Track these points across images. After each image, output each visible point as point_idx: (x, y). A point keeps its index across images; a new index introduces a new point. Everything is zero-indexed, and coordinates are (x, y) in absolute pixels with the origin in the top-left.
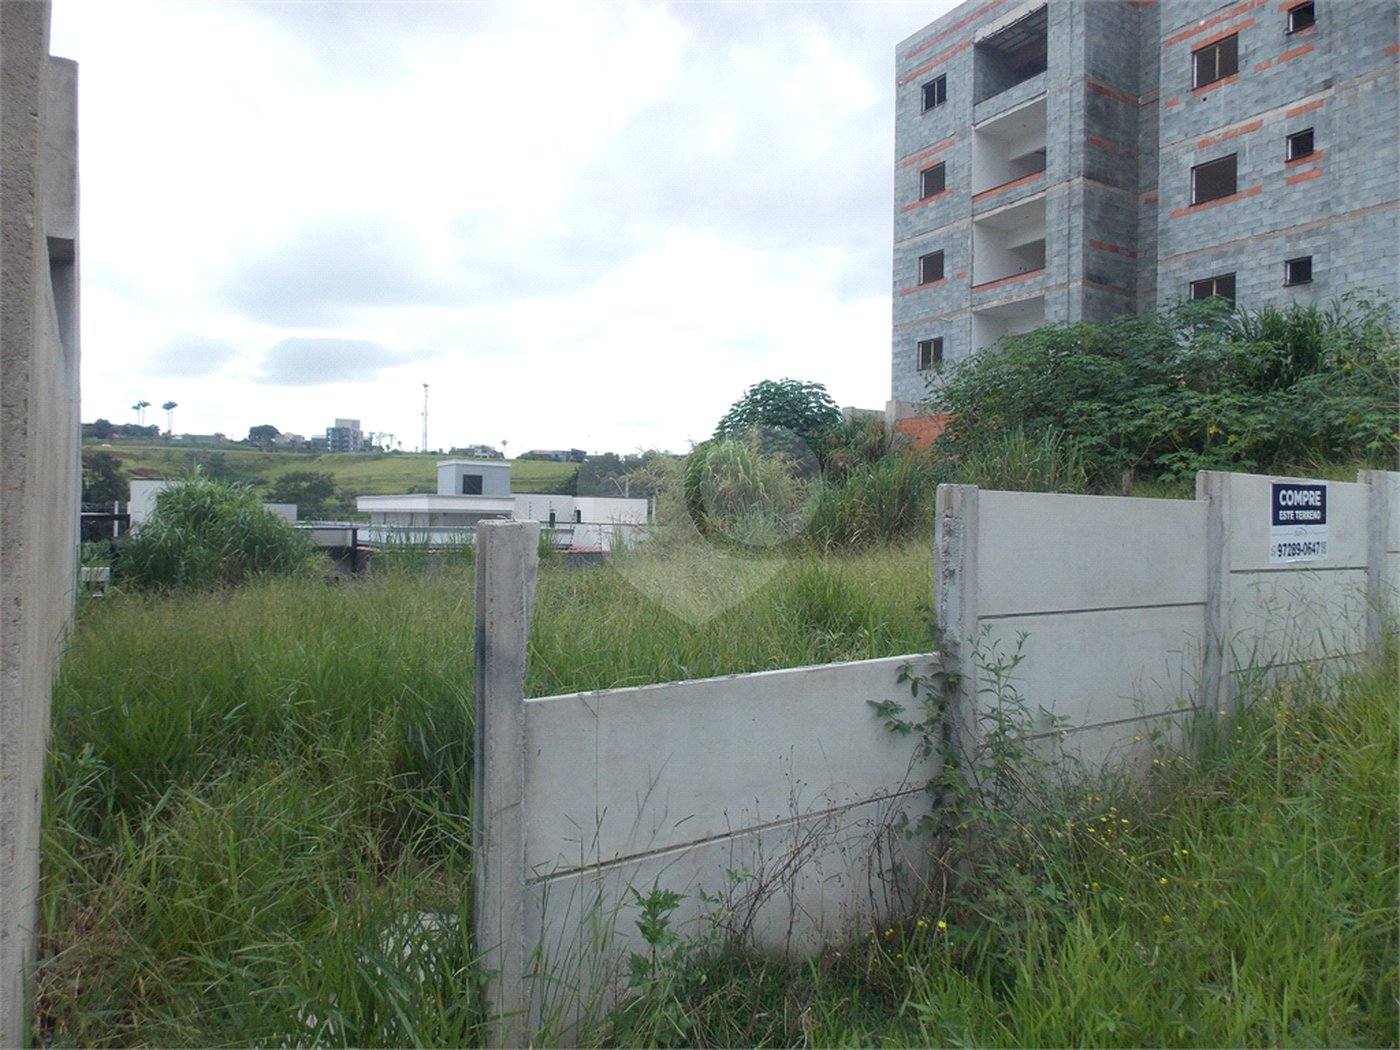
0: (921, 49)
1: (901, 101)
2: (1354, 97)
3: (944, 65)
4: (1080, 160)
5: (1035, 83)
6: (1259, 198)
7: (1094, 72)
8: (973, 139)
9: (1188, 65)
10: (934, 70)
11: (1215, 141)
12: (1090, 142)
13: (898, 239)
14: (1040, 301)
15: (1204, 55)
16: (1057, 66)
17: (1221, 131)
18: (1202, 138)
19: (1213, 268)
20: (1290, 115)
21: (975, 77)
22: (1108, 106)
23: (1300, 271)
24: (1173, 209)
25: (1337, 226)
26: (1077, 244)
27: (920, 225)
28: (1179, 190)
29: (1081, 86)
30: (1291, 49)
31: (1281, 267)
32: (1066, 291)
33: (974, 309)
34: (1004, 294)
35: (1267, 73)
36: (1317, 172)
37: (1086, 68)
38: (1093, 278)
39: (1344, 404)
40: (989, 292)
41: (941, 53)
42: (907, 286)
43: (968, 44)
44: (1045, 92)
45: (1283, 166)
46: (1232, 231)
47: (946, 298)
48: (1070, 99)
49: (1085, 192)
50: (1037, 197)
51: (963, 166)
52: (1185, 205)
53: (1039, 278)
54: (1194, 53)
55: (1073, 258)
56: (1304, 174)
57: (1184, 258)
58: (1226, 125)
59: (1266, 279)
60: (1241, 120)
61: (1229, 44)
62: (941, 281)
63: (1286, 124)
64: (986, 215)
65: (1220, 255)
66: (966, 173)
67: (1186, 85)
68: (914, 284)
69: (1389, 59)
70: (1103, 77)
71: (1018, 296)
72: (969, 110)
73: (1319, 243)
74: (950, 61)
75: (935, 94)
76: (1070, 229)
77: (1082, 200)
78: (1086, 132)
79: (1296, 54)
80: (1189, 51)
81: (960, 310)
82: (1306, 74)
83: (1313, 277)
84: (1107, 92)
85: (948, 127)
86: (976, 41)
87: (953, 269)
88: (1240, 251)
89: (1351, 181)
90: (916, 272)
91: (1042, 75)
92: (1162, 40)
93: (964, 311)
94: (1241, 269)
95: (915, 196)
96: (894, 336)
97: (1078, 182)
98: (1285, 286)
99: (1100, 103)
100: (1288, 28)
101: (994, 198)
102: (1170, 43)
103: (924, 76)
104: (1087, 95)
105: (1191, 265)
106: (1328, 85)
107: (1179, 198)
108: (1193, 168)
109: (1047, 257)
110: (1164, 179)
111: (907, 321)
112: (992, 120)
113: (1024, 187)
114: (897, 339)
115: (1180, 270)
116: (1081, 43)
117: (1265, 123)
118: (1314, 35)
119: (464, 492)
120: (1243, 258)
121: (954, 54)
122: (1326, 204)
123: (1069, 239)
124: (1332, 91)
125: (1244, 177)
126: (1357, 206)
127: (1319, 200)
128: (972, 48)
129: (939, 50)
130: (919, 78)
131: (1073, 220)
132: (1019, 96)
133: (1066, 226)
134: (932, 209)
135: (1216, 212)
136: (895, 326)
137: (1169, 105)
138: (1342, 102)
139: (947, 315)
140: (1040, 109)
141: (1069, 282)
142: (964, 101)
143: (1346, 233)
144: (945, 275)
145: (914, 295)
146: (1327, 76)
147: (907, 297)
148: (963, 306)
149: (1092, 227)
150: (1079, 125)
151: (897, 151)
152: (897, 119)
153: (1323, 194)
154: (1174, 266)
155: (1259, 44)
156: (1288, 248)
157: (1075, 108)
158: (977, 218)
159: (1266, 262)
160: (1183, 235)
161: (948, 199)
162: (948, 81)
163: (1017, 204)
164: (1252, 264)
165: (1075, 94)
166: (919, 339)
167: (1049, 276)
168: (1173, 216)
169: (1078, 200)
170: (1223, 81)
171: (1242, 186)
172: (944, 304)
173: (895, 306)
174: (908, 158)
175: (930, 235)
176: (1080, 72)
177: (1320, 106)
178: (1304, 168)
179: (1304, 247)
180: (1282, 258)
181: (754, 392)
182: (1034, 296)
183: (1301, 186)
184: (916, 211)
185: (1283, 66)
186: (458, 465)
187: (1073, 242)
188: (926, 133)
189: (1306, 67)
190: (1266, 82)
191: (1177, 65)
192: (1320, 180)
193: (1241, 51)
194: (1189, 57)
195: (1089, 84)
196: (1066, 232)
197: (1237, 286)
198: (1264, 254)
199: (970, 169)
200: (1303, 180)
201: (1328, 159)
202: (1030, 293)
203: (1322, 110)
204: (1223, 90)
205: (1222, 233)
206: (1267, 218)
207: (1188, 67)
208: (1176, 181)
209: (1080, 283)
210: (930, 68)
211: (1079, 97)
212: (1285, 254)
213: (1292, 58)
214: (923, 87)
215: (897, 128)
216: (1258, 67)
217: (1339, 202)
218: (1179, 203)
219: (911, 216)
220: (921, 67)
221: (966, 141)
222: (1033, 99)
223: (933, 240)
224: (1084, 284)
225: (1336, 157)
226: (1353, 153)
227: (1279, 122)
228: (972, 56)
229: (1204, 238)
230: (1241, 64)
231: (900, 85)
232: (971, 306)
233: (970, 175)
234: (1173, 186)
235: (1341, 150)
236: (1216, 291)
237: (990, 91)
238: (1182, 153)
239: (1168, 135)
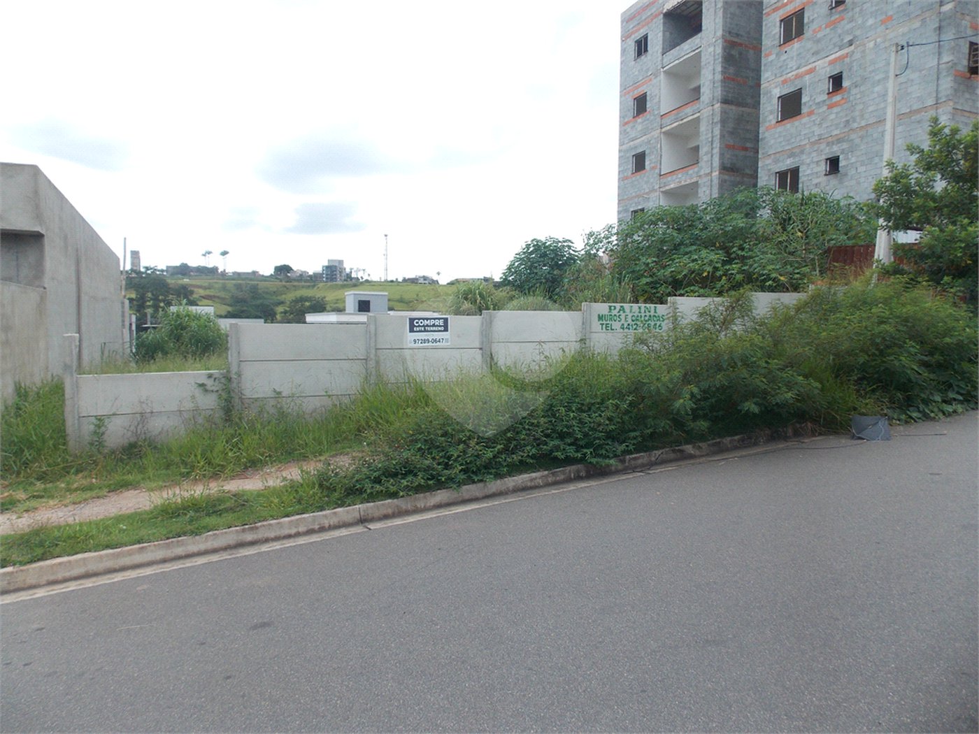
0: (634, 17)
1: (623, 51)
2: (864, 51)
3: (646, 28)
4: (719, 93)
5: (695, 41)
6: (813, 117)
7: (730, 33)
8: (662, 76)
9: (777, 30)
10: (642, 31)
11: (790, 80)
12: (726, 79)
13: (621, 144)
14: (695, 185)
15: (786, 22)
16: (707, 29)
17: (794, 73)
18: (782, 79)
19: (787, 164)
20: (831, 63)
21: (664, 35)
22: (740, 54)
23: (834, 164)
24: (767, 124)
25: (853, 136)
26: (716, 148)
27: (633, 134)
28: (771, 113)
29: (720, 41)
30: (833, 18)
31: (823, 163)
32: (710, 178)
33: (661, 189)
34: (678, 180)
35: (820, 35)
36: (843, 101)
37: (723, 30)
38: (724, 169)
40: (669, 179)
41: (645, 19)
42: (626, 174)
43: (659, 15)
44: (701, 47)
45: (826, 97)
46: (798, 139)
47: (647, 182)
48: (714, 51)
49: (721, 112)
50: (695, 116)
51: (656, 96)
52: (774, 122)
53: (696, 170)
54: (781, 21)
55: (714, 156)
56: (836, 103)
57: (772, 156)
58: (796, 69)
59: (815, 170)
60: (806, 66)
61: (799, 15)
62: (644, 172)
63: (828, 69)
64: (668, 128)
65: (792, 155)
66: (657, 100)
67: (777, 42)
68: (630, 173)
69: (883, 27)
70: (738, 35)
71: (685, 181)
72: (660, 58)
73: (844, 147)
74: (650, 25)
75: (642, 47)
76: (713, 137)
77: (719, 118)
78: (723, 73)
79: (834, 23)
80: (778, 20)
81: (653, 190)
82: (840, 36)
83: (840, 169)
84: (741, 45)
85: (648, 69)
86: (665, 11)
87: (650, 164)
88: (802, 152)
89: (861, 107)
90: (630, 166)
91: (699, 35)
92: (764, 12)
93: (656, 191)
94: (803, 164)
95: (630, 115)
96: (618, 207)
97: (717, 106)
98: (826, 175)
99: (733, 52)
100: (831, 5)
101: (672, 116)
102: (768, 14)
103: (636, 34)
104: (724, 49)
105: (776, 161)
106: (851, 43)
107: (771, 117)
108: (779, 98)
109: (700, 156)
110: (763, 104)
111: (626, 197)
112: (672, 65)
113: (689, 110)
114: (621, 209)
115: (769, 164)
116: (720, 14)
117: (817, 68)
118: (845, 10)
119: (359, 311)
120: (804, 157)
121: (652, 20)
122: (848, 121)
123: (712, 144)
124: (852, 47)
125: (805, 103)
126: (863, 123)
127: (844, 119)
128: (662, 16)
129: (644, 18)
130: (633, 37)
131: (714, 131)
132: (687, 48)
133: (710, 135)
134: (640, 123)
135: (791, 126)
136: (619, 201)
137: (767, 55)
138: (857, 56)
139: (647, 193)
140: (698, 57)
141: (712, 172)
142: (657, 52)
143: (857, 141)
144: (646, 167)
145: (630, 180)
146: (850, 38)
147: (626, 181)
148: (655, 188)
149: (727, 135)
150: (719, 69)
151: (621, 85)
152: (621, 63)
153: (846, 115)
154: (768, 162)
155: (816, 15)
156: (827, 150)
157: (717, 57)
158: (663, 130)
159: (815, 160)
160: (772, 142)
161: (648, 117)
162: (649, 38)
163: (685, 120)
164: (808, 161)
165: (717, 48)
166: (632, 209)
167: (701, 168)
168: (768, 129)
169: (717, 118)
170: (796, 40)
171: (805, 110)
172: (645, 186)
173: (619, 187)
174: (627, 90)
175: (638, 141)
176: (720, 33)
177: (847, 57)
178: (837, 98)
179: (835, 150)
180: (824, 157)
181: (528, 246)
182: (693, 181)
183: (835, 110)
184: (631, 124)
185: (828, 29)
186: (355, 294)
187: (714, 146)
188: (637, 73)
189: (839, 31)
190: (818, 41)
191: (772, 28)
192: (845, 106)
193: (806, 21)
194: (778, 24)
195: (726, 41)
196: (710, 140)
197: (800, 175)
198: (814, 154)
199: (660, 97)
200: (836, 106)
201: (849, 93)
202: (691, 179)
203: (847, 60)
204: (796, 45)
205: (793, 140)
206: (818, 131)
208: (769, 108)
209: (717, 173)
210: (639, 29)
211: (719, 50)
212: (825, 154)
213: (833, 25)
214: (636, 42)
215: (621, 69)
216: (814, 31)
217: (854, 121)
218: (770, 121)
219: (628, 128)
220: (634, 29)
221: (658, 79)
222: (694, 51)
223: (640, 145)
224: (720, 173)
225: (854, 91)
226: (862, 88)
227: (824, 68)
228: (662, 21)
229: (783, 144)
230: (806, 28)
231: (623, 41)
232: (660, 188)
233: (659, 102)
234: (769, 109)
235: (856, 86)
236: (789, 178)
237: (671, 44)
238: (773, 88)
239: (766, 75)
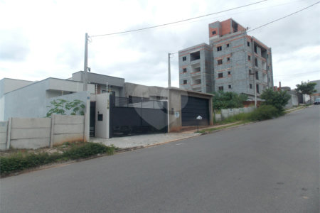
0: (182, 52)
1: (179, 59)
3: (186, 55)
4: (205, 71)
6: (225, 78)
7: (206, 60)
8: (190, 66)
11: (220, 71)
13: (180, 78)
14: (200, 88)
16: (201, 59)
19: (221, 85)
21: (190, 58)
23: (230, 87)
25: (233, 82)
26: (205, 81)
27: (183, 76)
30: (227, 62)
31: (228, 86)
33: (191, 88)
34: (195, 87)
38: (207, 85)
39: (234, 103)
40: (193, 86)
44: (200, 62)
45: (227, 75)
47: (187, 86)
48: (203, 63)
50: (199, 74)
51: (189, 69)
52: (217, 78)
53: (200, 85)
55: (204, 83)
58: (221, 69)
59: (226, 87)
60: (223, 69)
61: (221, 60)
67: (217, 64)
68: (183, 83)
71: (197, 87)
73: (231, 84)
75: (184, 59)
77: (205, 75)
78: (205, 67)
80: (217, 60)
84: (208, 62)
85: (187, 64)
86: (190, 53)
88: (224, 84)
89: (234, 77)
91: (199, 59)
92: (214, 58)
94: (224, 86)
95: (182, 72)
97: (205, 73)
98: (228, 88)
99: (207, 64)
100: (227, 60)
101: (194, 74)
103: (183, 56)
104: (205, 63)
106: (231, 67)
108: (218, 74)
109: (201, 82)
112: (193, 64)
116: (204, 57)
117: (225, 70)
118: (230, 62)
129: (185, 53)
131: (204, 78)
132: (197, 61)
134: (185, 74)
135: (221, 79)
137: (215, 66)
138: (233, 69)
140: (199, 64)
141: (204, 86)
142: (189, 61)
144: (187, 83)
149: (206, 79)
153: (231, 79)
154: (217, 85)
155: (224, 61)
156: (228, 84)
158: (191, 76)
159: (226, 85)
160: (217, 81)
161: (187, 73)
162: (186, 58)
163: (196, 75)
171: (223, 77)
174: (181, 67)
176: (204, 60)
178: (230, 76)
185: (227, 64)
188: (183, 64)
189: (229, 65)
191: (216, 62)
197: (223, 88)
203: (231, 70)
204: (221, 66)
205: (222, 82)
206: (226, 80)
207: (217, 62)
208: (216, 75)
215: (179, 62)
216: (224, 64)
217: (233, 80)
219: (182, 74)
223: (185, 78)
225: (233, 75)
227: (227, 70)
228: (190, 55)
229: (220, 82)
230: (222, 63)
231: (179, 57)
236: (221, 88)
237: (192, 60)
238: (217, 72)
239: (215, 70)
